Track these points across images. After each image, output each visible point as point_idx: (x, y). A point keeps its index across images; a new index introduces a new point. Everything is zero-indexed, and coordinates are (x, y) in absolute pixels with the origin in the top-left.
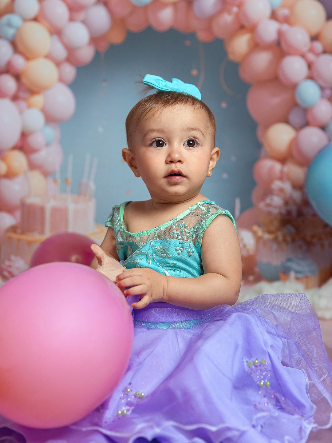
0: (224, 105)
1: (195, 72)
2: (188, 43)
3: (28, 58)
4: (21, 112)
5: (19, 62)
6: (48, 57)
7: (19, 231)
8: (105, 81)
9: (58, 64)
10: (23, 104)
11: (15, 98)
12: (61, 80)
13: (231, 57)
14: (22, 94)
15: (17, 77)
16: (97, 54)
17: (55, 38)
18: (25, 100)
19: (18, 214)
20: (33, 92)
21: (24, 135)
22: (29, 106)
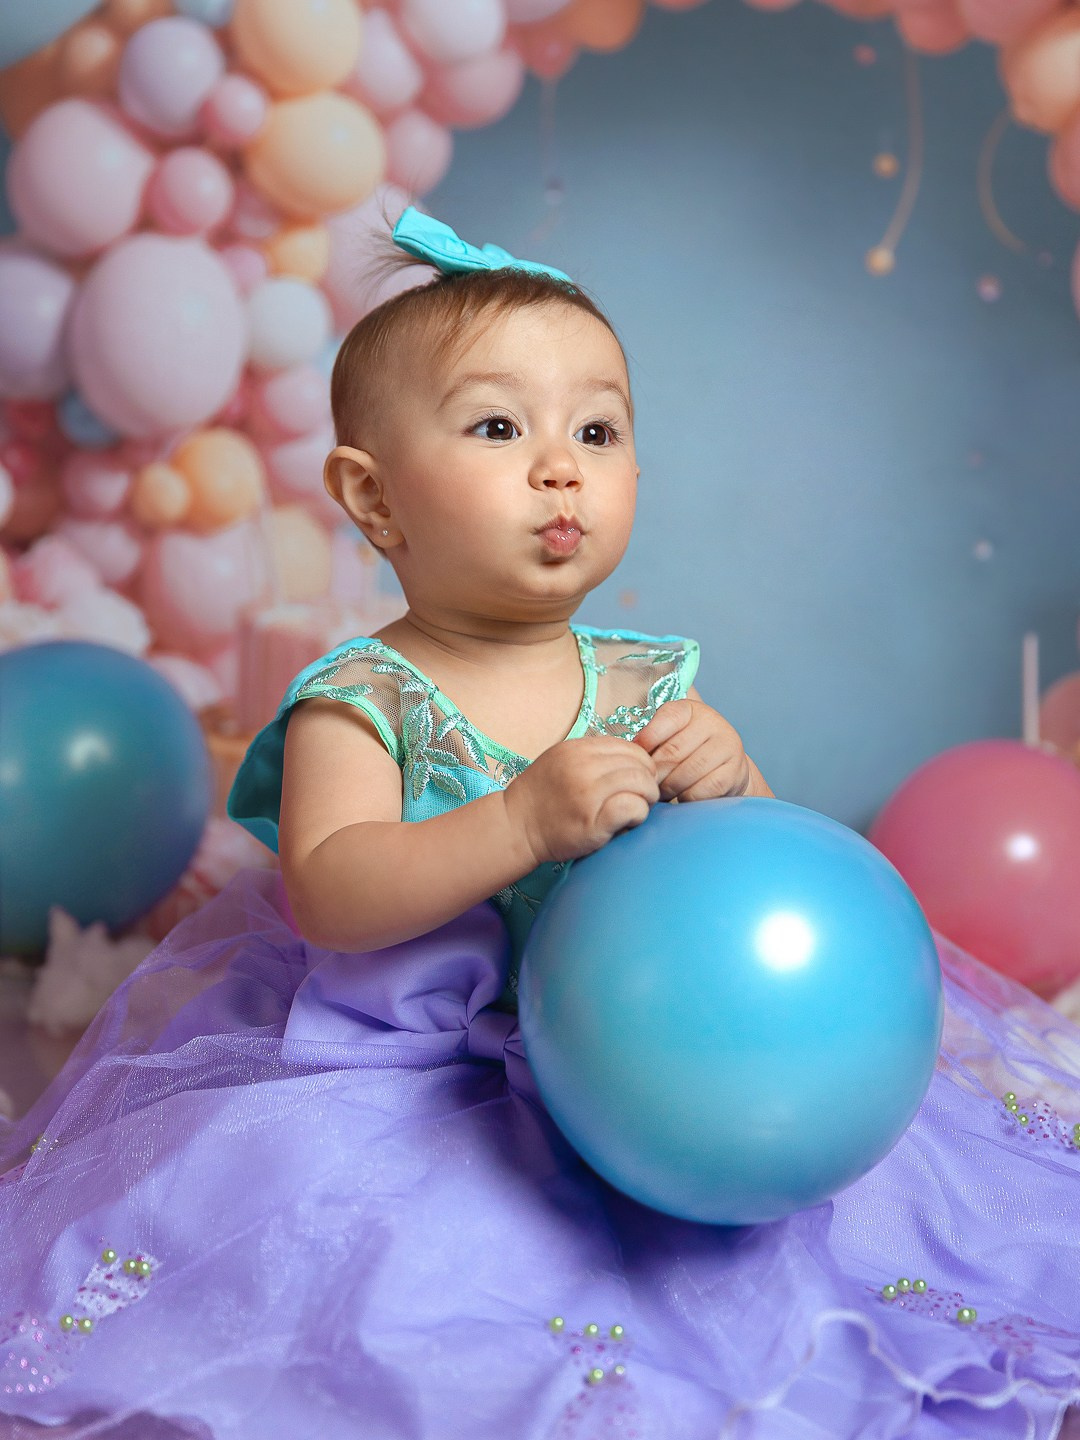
0: (990, 290)
1: (886, 165)
2: (866, 55)
3: (275, 95)
4: (245, 291)
5: (244, 105)
6: (351, 89)
7: (231, 726)
8: (555, 185)
9: (385, 118)
10: (252, 261)
11: (224, 238)
12: (393, 176)
13: (1023, 113)
14: (249, 226)
15: (235, 160)
16: (530, 85)
17: (379, 20)
18: (261, 245)
19: (228, 665)
20: (289, 217)
21: (253, 376)
22: (276, 271)
